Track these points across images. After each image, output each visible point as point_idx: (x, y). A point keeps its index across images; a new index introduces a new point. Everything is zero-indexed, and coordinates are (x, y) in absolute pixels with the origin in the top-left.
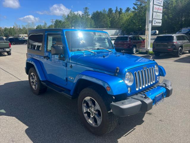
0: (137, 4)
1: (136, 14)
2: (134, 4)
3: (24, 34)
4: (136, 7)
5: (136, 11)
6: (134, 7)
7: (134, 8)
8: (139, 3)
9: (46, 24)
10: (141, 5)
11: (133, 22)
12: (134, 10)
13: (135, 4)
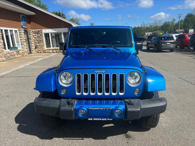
3: (149, 32)
9: (174, 20)
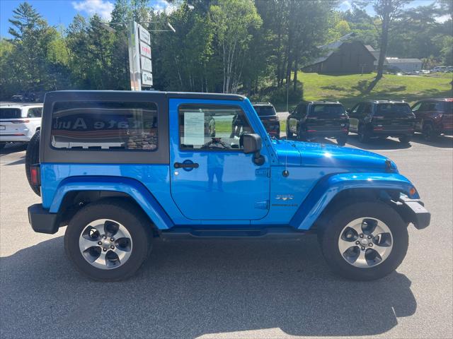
0: (20, 23)
1: (20, 48)
2: (10, 21)
4: (17, 30)
5: (18, 41)
6: (12, 30)
7: (12, 32)
8: (24, 22)
10: (30, 26)
11: (15, 67)
12: (13, 37)
13: (14, 23)
